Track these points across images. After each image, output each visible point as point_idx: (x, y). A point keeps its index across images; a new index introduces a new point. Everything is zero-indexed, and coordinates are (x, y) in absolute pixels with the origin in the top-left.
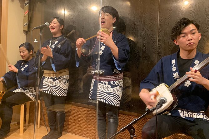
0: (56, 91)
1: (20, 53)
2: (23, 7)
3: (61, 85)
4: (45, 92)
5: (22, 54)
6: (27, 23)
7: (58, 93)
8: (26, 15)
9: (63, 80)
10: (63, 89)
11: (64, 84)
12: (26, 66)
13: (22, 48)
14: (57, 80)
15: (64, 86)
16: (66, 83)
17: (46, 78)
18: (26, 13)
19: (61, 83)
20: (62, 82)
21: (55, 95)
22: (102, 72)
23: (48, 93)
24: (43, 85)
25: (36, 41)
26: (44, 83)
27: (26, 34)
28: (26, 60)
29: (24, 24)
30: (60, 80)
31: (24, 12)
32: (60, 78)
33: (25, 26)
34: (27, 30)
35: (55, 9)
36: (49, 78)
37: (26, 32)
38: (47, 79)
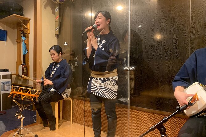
0: (106, 94)
1: (51, 55)
2: (54, 13)
3: (111, 87)
4: (94, 93)
5: (52, 56)
6: (58, 27)
7: (108, 95)
8: (57, 20)
9: (112, 81)
10: (112, 91)
11: (114, 85)
12: (58, 65)
13: (52, 51)
14: (106, 82)
15: (113, 88)
16: (115, 84)
17: (93, 79)
18: (57, 18)
19: (110, 85)
20: (111, 83)
21: (105, 98)
22: (132, 69)
23: (98, 95)
24: (92, 86)
25: (66, 44)
26: (93, 84)
27: (58, 38)
28: (57, 61)
29: (55, 28)
30: (109, 81)
31: (55, 18)
32: (109, 80)
33: (56, 30)
34: (58, 34)
35: (83, 11)
36: (97, 79)
37: (58, 36)
38: (95, 80)
